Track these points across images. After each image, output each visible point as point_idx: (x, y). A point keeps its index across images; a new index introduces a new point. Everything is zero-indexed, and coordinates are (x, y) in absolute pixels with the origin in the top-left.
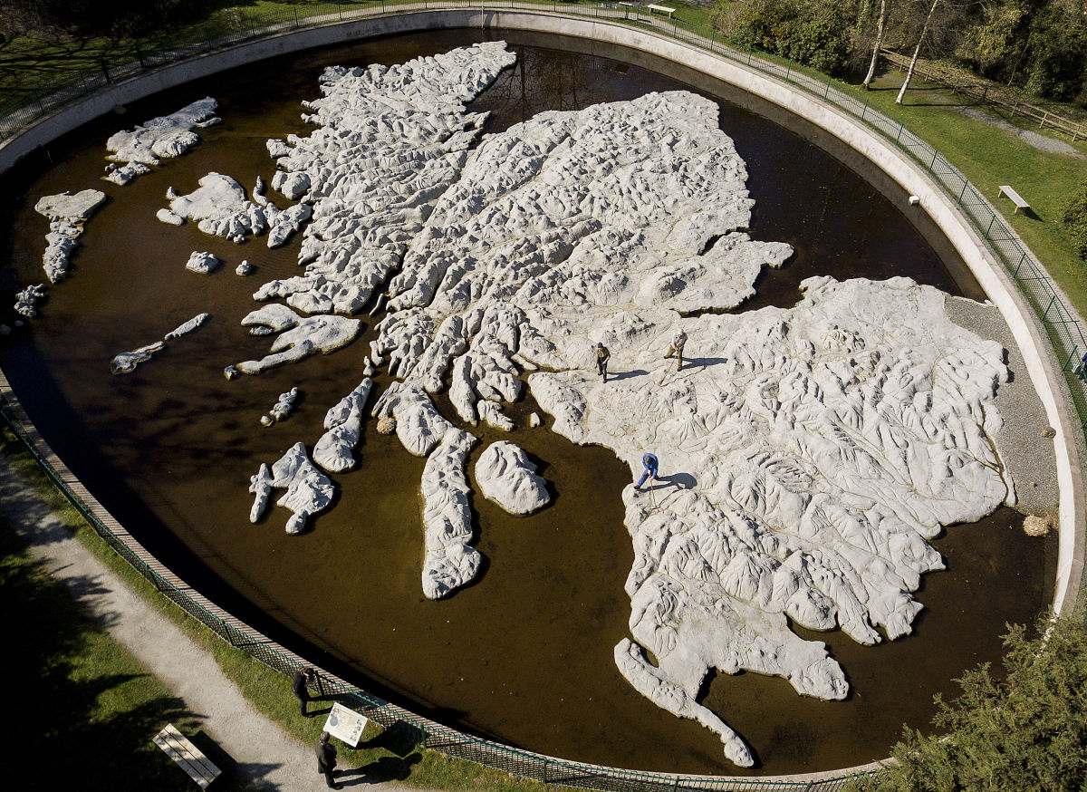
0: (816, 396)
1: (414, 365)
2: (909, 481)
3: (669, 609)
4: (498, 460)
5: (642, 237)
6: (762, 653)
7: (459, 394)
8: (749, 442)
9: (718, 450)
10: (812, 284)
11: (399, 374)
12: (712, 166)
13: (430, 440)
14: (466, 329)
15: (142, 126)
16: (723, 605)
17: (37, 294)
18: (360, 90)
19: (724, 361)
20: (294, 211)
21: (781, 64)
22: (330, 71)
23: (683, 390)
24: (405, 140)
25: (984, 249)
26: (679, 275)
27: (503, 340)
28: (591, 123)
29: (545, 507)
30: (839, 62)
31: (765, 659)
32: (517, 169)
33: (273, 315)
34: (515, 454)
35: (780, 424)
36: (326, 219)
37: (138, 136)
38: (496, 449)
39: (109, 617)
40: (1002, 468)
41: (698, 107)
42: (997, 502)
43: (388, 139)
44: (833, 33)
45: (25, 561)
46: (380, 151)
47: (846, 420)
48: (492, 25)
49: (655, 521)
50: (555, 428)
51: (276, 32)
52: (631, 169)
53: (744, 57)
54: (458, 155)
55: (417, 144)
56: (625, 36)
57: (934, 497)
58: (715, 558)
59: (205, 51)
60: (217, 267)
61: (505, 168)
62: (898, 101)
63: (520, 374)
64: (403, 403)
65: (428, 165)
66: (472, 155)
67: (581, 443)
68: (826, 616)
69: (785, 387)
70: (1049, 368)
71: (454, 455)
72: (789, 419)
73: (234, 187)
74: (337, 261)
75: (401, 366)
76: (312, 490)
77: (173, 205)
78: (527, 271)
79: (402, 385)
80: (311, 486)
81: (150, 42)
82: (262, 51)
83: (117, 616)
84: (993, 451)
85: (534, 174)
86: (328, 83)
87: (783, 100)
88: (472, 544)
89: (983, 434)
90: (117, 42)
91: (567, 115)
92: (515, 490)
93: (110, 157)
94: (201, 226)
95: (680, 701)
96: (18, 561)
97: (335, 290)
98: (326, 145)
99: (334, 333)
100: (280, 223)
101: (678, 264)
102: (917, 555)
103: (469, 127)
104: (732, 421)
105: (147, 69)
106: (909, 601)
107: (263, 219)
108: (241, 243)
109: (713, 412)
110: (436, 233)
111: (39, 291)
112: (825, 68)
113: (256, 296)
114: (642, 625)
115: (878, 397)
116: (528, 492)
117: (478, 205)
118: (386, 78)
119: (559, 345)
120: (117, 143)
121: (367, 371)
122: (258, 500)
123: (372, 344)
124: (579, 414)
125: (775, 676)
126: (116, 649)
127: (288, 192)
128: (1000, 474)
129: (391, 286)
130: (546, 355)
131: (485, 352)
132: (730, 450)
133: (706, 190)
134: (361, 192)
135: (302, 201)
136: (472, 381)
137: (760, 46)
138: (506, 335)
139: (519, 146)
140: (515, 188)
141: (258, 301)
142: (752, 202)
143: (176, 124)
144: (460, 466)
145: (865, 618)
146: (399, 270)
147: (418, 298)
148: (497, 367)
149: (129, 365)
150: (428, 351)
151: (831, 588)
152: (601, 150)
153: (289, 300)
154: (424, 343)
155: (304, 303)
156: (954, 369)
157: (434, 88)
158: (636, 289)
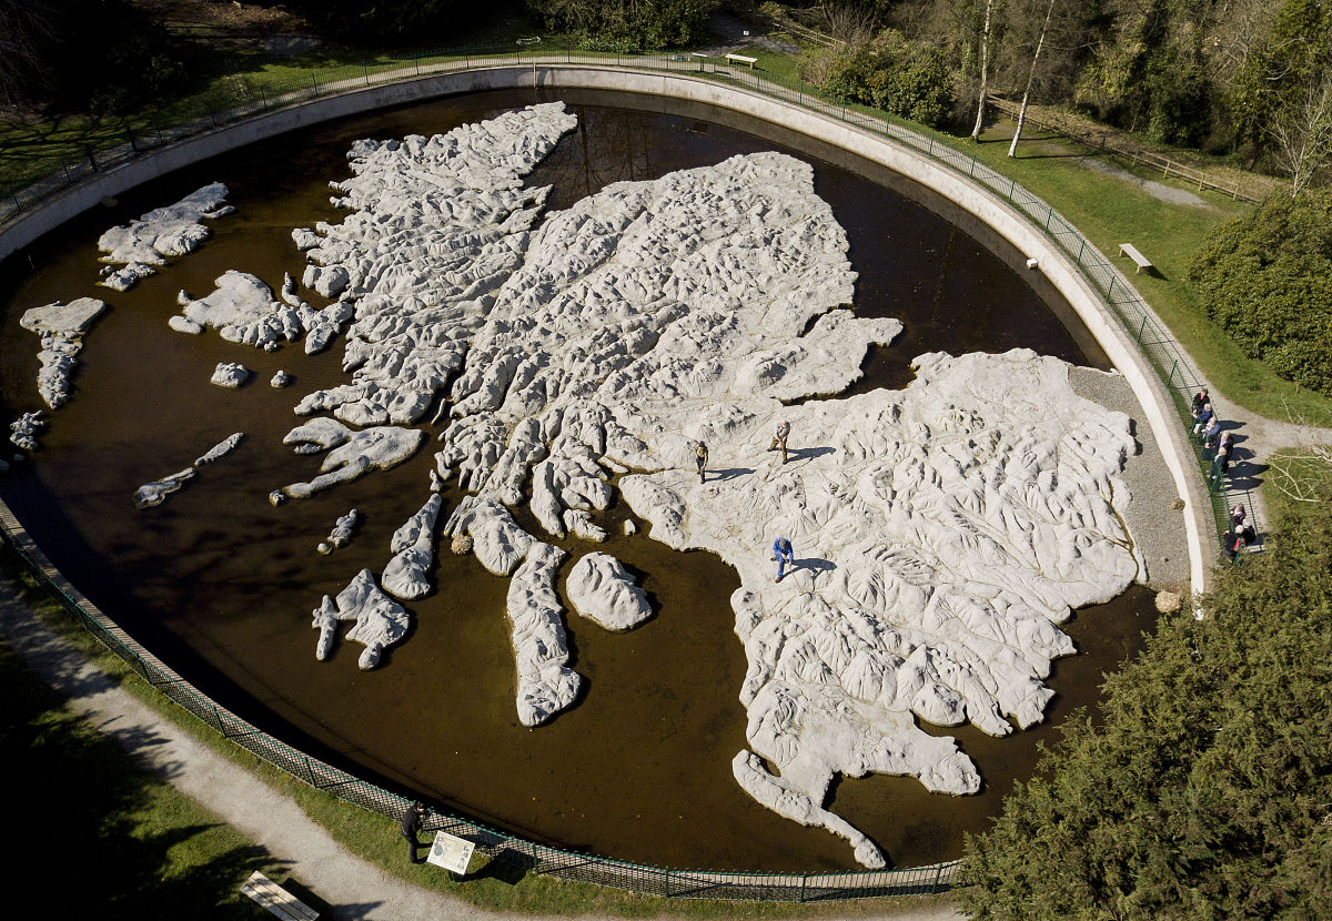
0: (934, 482)
1: (488, 476)
2: (1036, 565)
3: (788, 715)
4: (591, 573)
5: (735, 321)
6: (889, 753)
7: (541, 504)
8: (864, 535)
9: (831, 545)
10: (924, 362)
11: (471, 487)
12: (808, 237)
13: (513, 557)
14: (544, 432)
15: (139, 220)
16: (845, 707)
17: (36, 423)
18: (398, 166)
19: (832, 450)
20: (333, 310)
21: (879, 118)
22: (359, 145)
23: (790, 484)
24: (457, 223)
25: (1106, 313)
26: (778, 360)
27: (588, 441)
28: (669, 193)
29: (647, 620)
30: (944, 113)
31: (892, 759)
32: (589, 251)
33: (320, 431)
34: (611, 565)
35: (897, 513)
36: (372, 318)
37: (136, 232)
38: (589, 561)
39: (171, 767)
40: (1132, 545)
41: (790, 170)
42: (1127, 581)
43: (436, 223)
44: (934, 82)
45: (66, 716)
46: (428, 237)
47: (967, 506)
48: (545, 83)
49: (767, 626)
50: (653, 535)
51: (292, 102)
52: (717, 245)
53: (837, 111)
54: (519, 237)
55: (470, 226)
56: (701, 91)
57: (1062, 580)
58: (834, 659)
59: (208, 128)
60: (248, 379)
61: (575, 250)
62: (1011, 154)
63: (609, 479)
64: (479, 518)
65: (485, 250)
66: (536, 236)
67: (682, 550)
68: (954, 710)
69: (899, 474)
70: (1176, 436)
71: (541, 572)
72: (906, 508)
73: (259, 286)
74: (389, 365)
75: (473, 478)
76: (385, 620)
77: (186, 310)
78: (609, 364)
79: (476, 499)
80: (383, 615)
81: (140, 119)
82: (275, 125)
83: (180, 765)
84: (1123, 528)
85: (609, 255)
86: (358, 159)
87: (884, 158)
88: (570, 665)
89: (1111, 510)
90: (97, 121)
91: (642, 185)
92: (613, 603)
93: (105, 259)
94: (224, 334)
95: (805, 808)
96: (58, 717)
97: (390, 398)
98: (363, 233)
99: (393, 446)
100: (318, 326)
101: (776, 348)
102: (1046, 641)
103: (529, 204)
104: (844, 514)
105: (140, 153)
106: (1039, 688)
107: (297, 322)
108: (273, 350)
109: (824, 506)
110: (502, 327)
111: (36, 418)
112: (928, 120)
113: (297, 410)
114: (760, 736)
115: (1000, 479)
116: (628, 605)
117: (547, 293)
118: (426, 150)
119: (651, 444)
120: (111, 242)
121: (434, 486)
122: (324, 635)
123: (438, 456)
124: (679, 518)
125: (904, 775)
126: (183, 802)
127: (323, 288)
128: (1131, 551)
129: (454, 389)
130: (638, 455)
131: (568, 456)
132: (843, 545)
133: (803, 264)
134: (409, 285)
135: (341, 299)
136: (556, 490)
137: (855, 99)
138: (592, 438)
139: (589, 225)
140: (588, 272)
141: (300, 415)
142: (854, 275)
143: (180, 215)
144: (549, 584)
145: (995, 709)
146: (462, 371)
147: (486, 401)
148: (582, 473)
149: (155, 497)
150: (503, 459)
151: (958, 682)
152: (683, 225)
153: (337, 412)
154: (498, 451)
155: (355, 414)
156: (1080, 444)
157: (485, 160)
158: (732, 378)
